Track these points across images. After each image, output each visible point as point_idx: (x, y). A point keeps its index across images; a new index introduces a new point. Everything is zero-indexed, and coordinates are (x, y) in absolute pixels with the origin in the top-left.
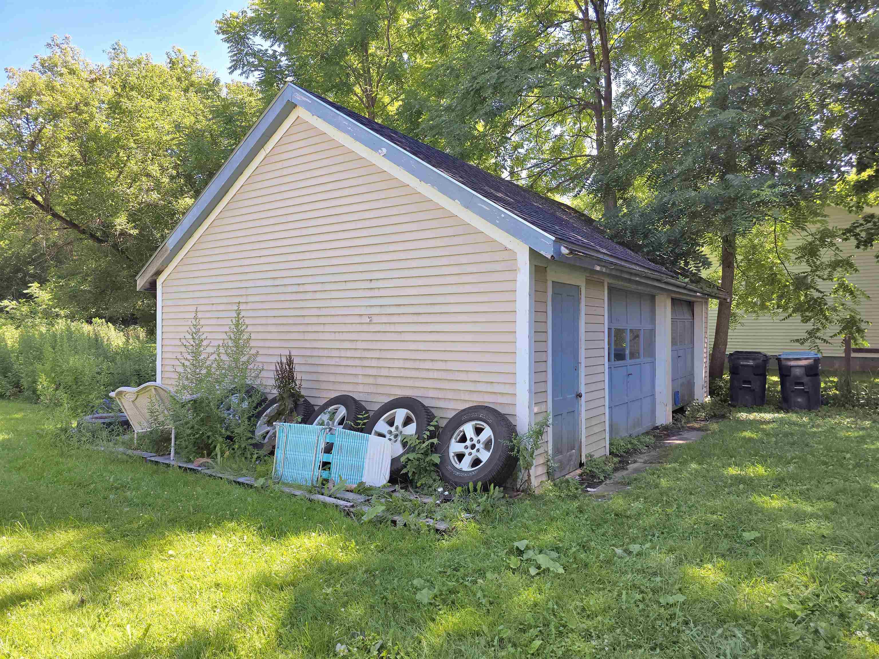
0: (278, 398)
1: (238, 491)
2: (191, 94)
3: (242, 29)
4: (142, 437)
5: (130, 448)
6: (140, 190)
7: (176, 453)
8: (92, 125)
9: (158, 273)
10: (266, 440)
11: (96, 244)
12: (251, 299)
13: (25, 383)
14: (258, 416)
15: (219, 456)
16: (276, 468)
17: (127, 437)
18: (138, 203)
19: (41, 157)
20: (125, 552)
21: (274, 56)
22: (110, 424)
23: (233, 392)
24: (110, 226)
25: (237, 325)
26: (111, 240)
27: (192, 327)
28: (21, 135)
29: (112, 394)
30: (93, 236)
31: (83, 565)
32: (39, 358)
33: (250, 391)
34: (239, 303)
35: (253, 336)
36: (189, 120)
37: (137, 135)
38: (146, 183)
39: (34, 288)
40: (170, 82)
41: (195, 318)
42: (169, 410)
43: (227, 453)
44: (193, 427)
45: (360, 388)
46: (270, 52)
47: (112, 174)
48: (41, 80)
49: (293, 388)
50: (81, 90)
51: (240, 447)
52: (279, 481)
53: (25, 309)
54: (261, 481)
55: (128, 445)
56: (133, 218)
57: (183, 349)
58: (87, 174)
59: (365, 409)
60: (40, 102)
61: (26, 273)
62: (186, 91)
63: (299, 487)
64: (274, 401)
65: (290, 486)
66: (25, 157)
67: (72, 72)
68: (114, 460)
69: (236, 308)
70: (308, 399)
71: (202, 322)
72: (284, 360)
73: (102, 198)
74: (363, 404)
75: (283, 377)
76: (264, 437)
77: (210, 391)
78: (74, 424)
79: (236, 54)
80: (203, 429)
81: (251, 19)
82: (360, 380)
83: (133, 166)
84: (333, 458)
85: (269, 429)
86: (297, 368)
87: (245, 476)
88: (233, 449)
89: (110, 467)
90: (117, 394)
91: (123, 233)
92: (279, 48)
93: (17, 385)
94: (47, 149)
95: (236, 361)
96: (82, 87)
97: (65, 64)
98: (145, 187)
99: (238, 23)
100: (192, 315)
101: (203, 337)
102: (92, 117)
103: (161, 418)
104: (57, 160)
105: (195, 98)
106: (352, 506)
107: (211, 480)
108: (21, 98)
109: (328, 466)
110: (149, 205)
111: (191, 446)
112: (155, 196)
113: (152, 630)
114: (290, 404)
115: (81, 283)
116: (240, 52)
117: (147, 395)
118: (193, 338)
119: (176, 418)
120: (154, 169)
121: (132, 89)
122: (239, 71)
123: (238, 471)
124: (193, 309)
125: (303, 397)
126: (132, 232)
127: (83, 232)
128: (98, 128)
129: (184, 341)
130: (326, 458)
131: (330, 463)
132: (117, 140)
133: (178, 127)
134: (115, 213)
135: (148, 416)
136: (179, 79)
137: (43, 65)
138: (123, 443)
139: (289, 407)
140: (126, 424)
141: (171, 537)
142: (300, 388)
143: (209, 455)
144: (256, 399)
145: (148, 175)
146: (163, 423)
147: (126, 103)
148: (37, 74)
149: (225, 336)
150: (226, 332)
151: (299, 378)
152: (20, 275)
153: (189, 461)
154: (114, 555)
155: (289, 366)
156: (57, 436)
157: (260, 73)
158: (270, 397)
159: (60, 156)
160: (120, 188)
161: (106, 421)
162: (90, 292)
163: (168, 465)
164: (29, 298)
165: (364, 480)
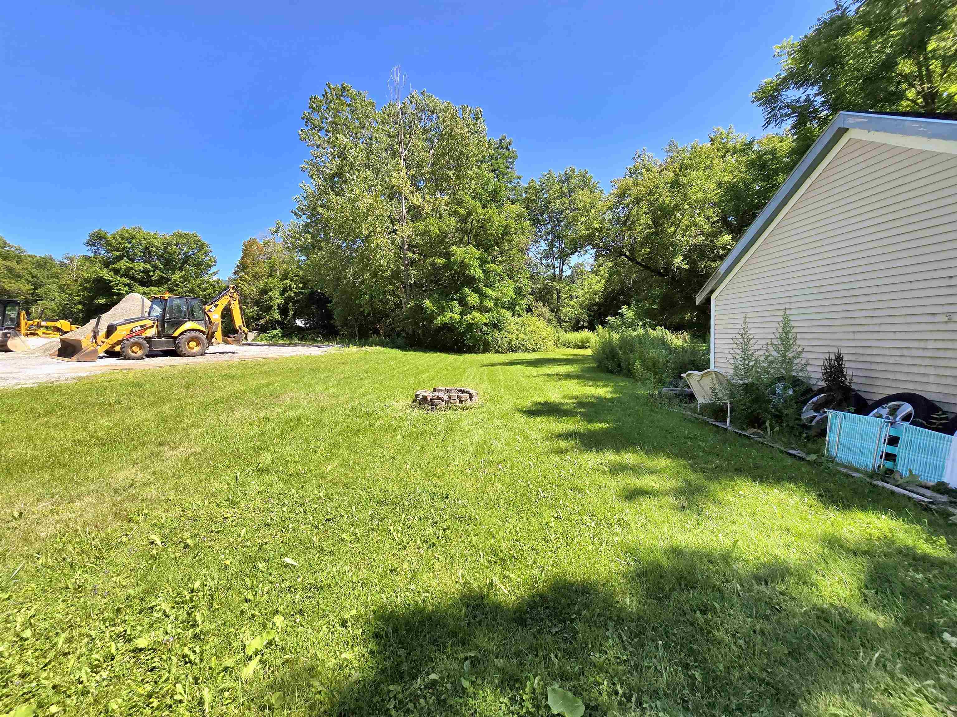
0: (826, 389)
1: (789, 461)
2: (728, 157)
3: (777, 90)
4: (705, 407)
5: (695, 413)
6: (690, 236)
7: (731, 422)
8: (661, 200)
9: (712, 292)
10: (813, 423)
11: (660, 278)
12: (793, 305)
13: (624, 365)
14: (805, 403)
15: (769, 429)
16: (828, 448)
17: (692, 405)
18: (689, 246)
19: (630, 228)
20: (706, 483)
21: (807, 100)
22: (679, 395)
23: (779, 379)
24: (671, 264)
25: (784, 328)
26: (671, 273)
27: (742, 330)
28: (619, 217)
29: (683, 375)
30: (659, 274)
31: (679, 484)
32: (632, 351)
33: (796, 382)
34: (785, 309)
35: (798, 337)
36: (728, 178)
37: (689, 199)
38: (694, 231)
39: (625, 308)
40: (712, 154)
41: (745, 323)
42: (726, 389)
43: (777, 428)
44: (745, 404)
45: (933, 388)
46: (804, 98)
47: (671, 230)
48: (630, 181)
49: (843, 382)
50: (654, 180)
51: (788, 425)
52: (832, 460)
53: (619, 322)
54: (813, 457)
55: (694, 410)
56: (685, 257)
57: (735, 346)
58: (656, 233)
59: (941, 410)
60: (629, 195)
61: (618, 301)
62: (723, 156)
63: (857, 470)
64: (821, 391)
65: (845, 467)
66: (622, 231)
67: (648, 170)
68: (685, 419)
69: (783, 313)
70: (859, 393)
71: (750, 326)
72: (833, 357)
73: (665, 247)
74: (937, 404)
75: (831, 372)
76: (811, 421)
77: (759, 378)
78: (657, 393)
79: (769, 113)
80: (755, 406)
81: (785, 78)
82: (932, 379)
83: (686, 221)
84: (899, 451)
85: (816, 414)
86: (847, 365)
87: (795, 450)
88: (782, 426)
89: (684, 423)
90: (687, 375)
91: (679, 268)
92: (812, 91)
93: (619, 366)
94: (634, 223)
95: (784, 356)
96: (655, 177)
97: (644, 166)
98: (694, 234)
99: (772, 87)
100: (743, 320)
101: (751, 337)
102: (660, 195)
103: (720, 395)
104: (638, 229)
105: (732, 160)
106: (932, 503)
107: (764, 447)
108: (620, 196)
109: (893, 458)
110: (696, 246)
111: (743, 418)
112: (701, 238)
113: (739, 544)
114: (838, 396)
115: (652, 304)
116: (773, 109)
117: (710, 377)
118: (743, 338)
119: (732, 396)
120: (701, 221)
121: (686, 169)
122: (772, 125)
123: (789, 445)
124: (743, 315)
125: (854, 390)
126: (685, 267)
127: (653, 271)
128: (664, 201)
129: (735, 340)
130: (890, 449)
131: (895, 456)
132: (676, 205)
133: (720, 185)
134: (674, 256)
135: (710, 393)
136: (718, 150)
137: (630, 172)
138: (691, 409)
139: (838, 398)
140: (692, 397)
141: (738, 480)
142: (850, 383)
143: (759, 427)
144: (802, 389)
145: (696, 225)
146: (720, 399)
147: (683, 179)
148: (628, 178)
149: (773, 336)
150: (774, 333)
151: (849, 372)
152: (615, 302)
153: (743, 429)
154: (698, 482)
155: (838, 363)
156: (647, 399)
157: (793, 119)
158: (815, 388)
159: (640, 225)
160: (676, 239)
161: (678, 393)
162: (657, 309)
163: (726, 430)
164: (621, 315)
165: (945, 480)
